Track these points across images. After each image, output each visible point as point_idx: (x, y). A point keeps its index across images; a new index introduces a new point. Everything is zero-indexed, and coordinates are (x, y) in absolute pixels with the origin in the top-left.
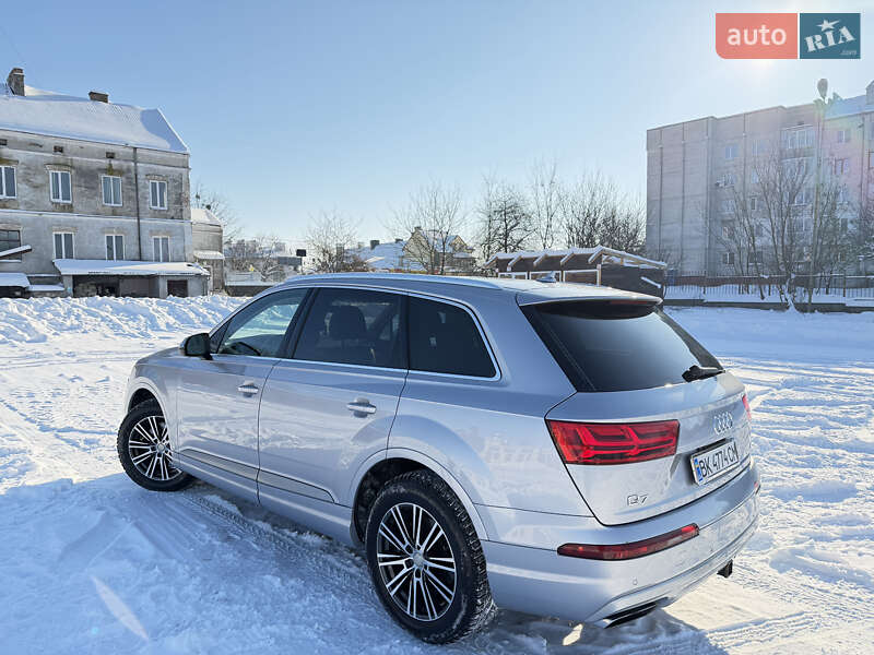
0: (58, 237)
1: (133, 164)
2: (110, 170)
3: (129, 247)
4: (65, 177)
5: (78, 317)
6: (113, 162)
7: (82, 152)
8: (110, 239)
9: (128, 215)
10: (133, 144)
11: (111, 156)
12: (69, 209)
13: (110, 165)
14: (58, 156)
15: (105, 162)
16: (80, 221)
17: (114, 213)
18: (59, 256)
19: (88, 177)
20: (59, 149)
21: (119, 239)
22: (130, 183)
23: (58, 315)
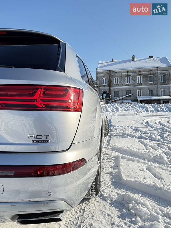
0: (138, 91)
1: (156, 72)
2: (151, 74)
3: (155, 93)
4: (141, 77)
5: (129, 108)
6: (152, 72)
7: (145, 71)
8: (150, 91)
9: (155, 85)
10: (157, 67)
11: (151, 71)
12: (141, 85)
13: (151, 73)
14: (139, 72)
15: (150, 72)
16: (143, 87)
17: (151, 84)
18: (138, 96)
19: (145, 77)
20: (140, 71)
21: (152, 91)
22: (155, 77)
23: (125, 107)
